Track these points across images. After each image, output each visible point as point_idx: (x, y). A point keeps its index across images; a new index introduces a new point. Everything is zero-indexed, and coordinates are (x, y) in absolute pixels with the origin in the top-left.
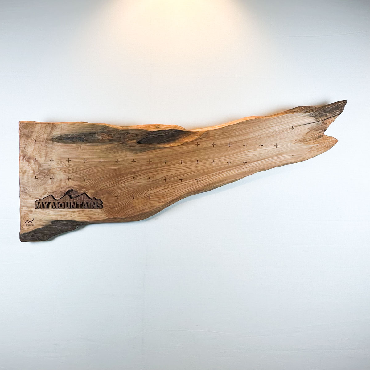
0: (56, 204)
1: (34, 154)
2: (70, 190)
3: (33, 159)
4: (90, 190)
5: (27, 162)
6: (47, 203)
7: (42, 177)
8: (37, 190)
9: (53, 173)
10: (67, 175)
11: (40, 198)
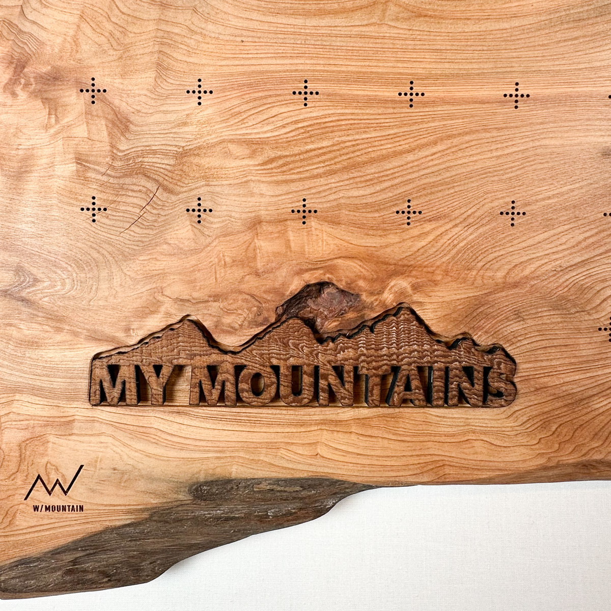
0: (226, 374)
1: (85, 47)
2: (308, 286)
3: (78, 82)
4: (436, 283)
5: (38, 103)
6: (166, 371)
7: (132, 202)
8: (104, 285)
9: (205, 178)
10: (293, 187)
11: (121, 335)
